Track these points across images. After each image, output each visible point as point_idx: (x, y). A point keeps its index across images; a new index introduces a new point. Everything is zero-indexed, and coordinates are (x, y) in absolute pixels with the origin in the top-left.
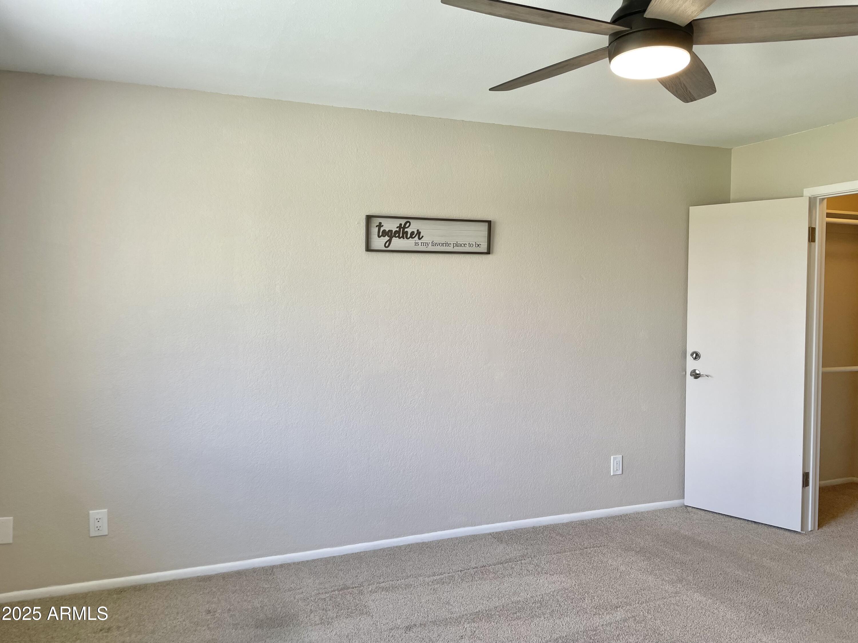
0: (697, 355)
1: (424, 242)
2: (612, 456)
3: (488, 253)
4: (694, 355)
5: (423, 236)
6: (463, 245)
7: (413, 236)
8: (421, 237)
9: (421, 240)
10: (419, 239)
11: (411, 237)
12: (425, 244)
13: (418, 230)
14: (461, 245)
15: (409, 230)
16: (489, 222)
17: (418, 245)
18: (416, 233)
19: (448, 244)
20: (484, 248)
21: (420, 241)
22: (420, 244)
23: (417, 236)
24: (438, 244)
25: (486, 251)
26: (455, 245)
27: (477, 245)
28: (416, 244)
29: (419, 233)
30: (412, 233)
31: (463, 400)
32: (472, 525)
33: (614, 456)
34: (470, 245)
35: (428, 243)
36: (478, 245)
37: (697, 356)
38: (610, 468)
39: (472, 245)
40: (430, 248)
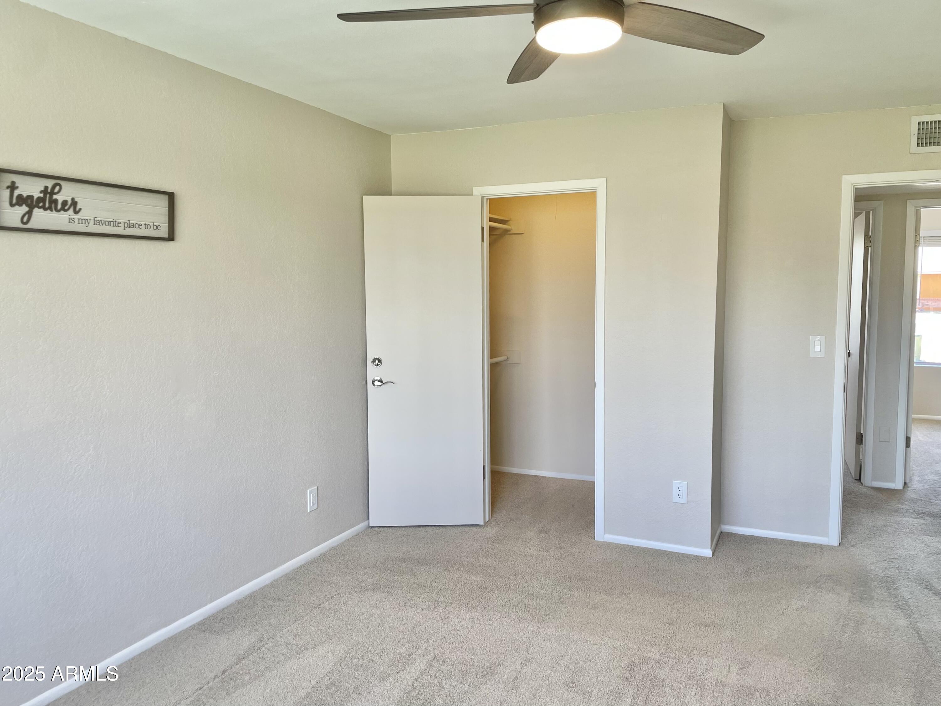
0: (380, 361)
1: (82, 218)
2: (309, 489)
3: (171, 237)
4: (377, 362)
5: (80, 209)
6: (137, 226)
7: (66, 208)
8: (77, 209)
9: (78, 215)
10: (76, 212)
11: (63, 209)
12: (84, 221)
13: (73, 199)
14: (134, 226)
15: (61, 198)
16: (171, 196)
17: (73, 222)
18: (70, 202)
19: (117, 223)
20: (164, 232)
21: (76, 217)
22: (77, 221)
23: (72, 209)
24: (103, 222)
25: (166, 236)
26: (126, 225)
27: (155, 228)
28: (71, 221)
29: (74, 203)
30: (65, 203)
31: (147, 453)
32: (166, 625)
33: (311, 489)
34: (146, 226)
35: (89, 221)
36: (157, 227)
37: (378, 361)
38: (307, 504)
39: (149, 226)
40: (92, 228)
